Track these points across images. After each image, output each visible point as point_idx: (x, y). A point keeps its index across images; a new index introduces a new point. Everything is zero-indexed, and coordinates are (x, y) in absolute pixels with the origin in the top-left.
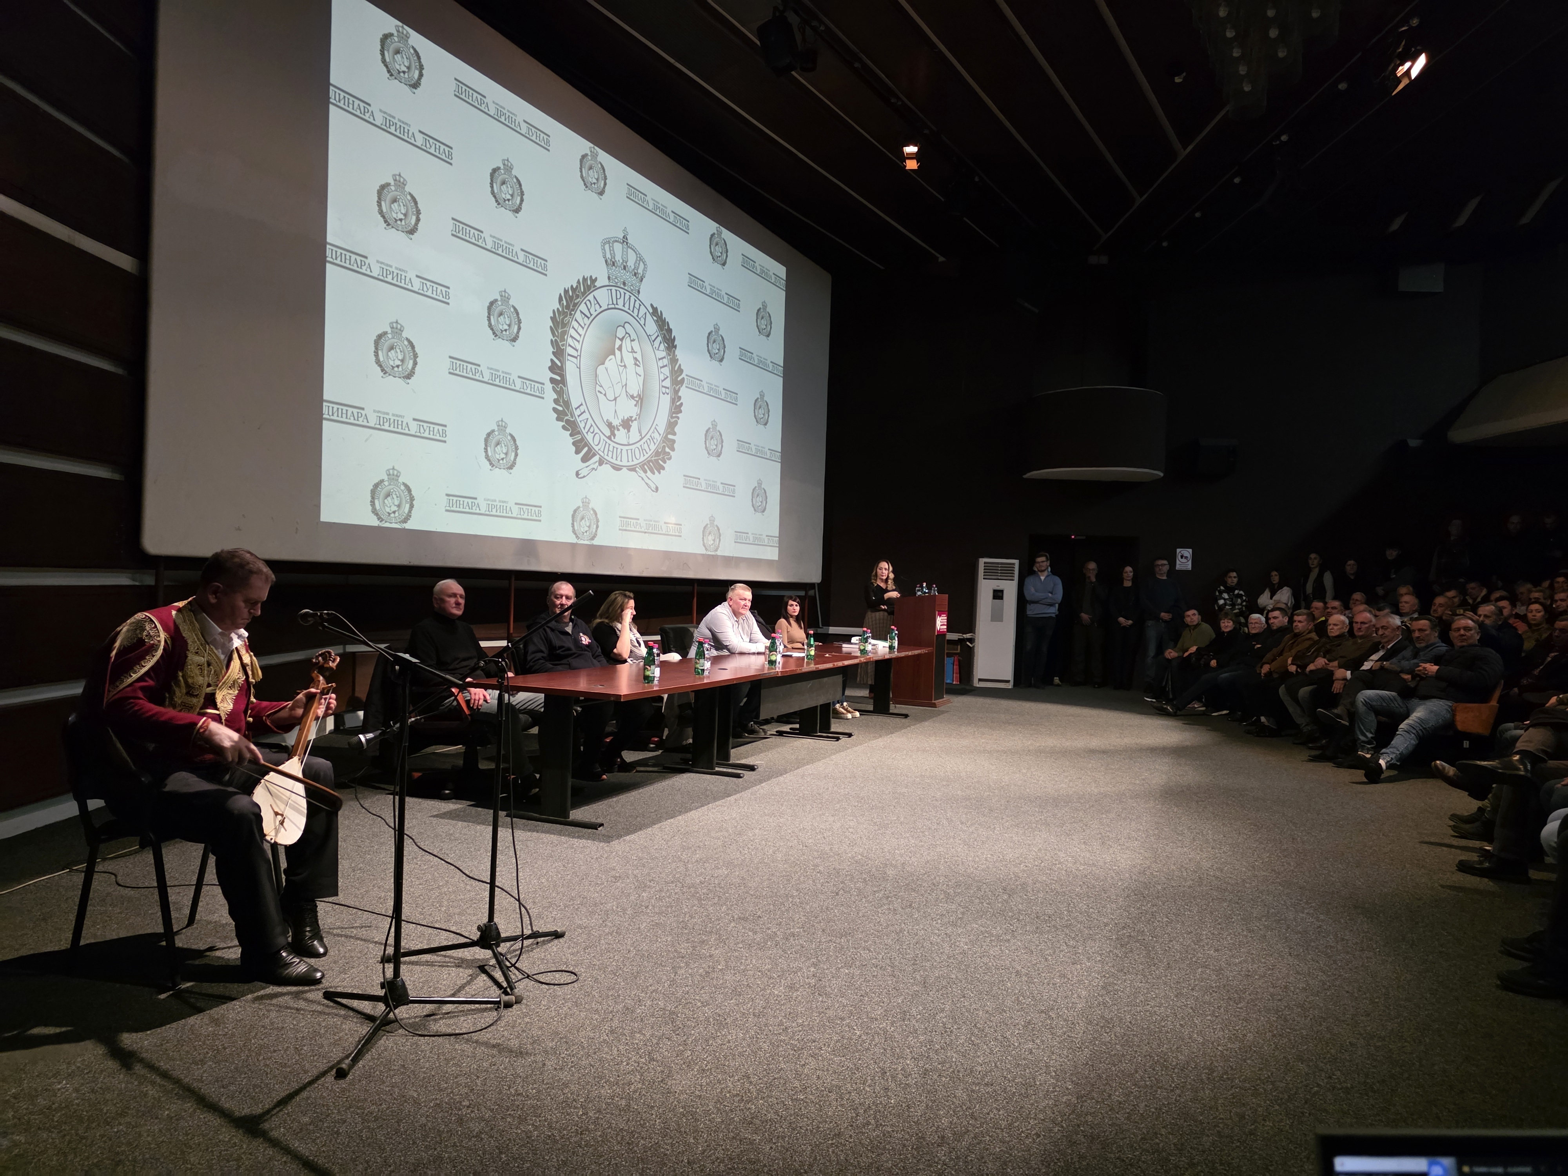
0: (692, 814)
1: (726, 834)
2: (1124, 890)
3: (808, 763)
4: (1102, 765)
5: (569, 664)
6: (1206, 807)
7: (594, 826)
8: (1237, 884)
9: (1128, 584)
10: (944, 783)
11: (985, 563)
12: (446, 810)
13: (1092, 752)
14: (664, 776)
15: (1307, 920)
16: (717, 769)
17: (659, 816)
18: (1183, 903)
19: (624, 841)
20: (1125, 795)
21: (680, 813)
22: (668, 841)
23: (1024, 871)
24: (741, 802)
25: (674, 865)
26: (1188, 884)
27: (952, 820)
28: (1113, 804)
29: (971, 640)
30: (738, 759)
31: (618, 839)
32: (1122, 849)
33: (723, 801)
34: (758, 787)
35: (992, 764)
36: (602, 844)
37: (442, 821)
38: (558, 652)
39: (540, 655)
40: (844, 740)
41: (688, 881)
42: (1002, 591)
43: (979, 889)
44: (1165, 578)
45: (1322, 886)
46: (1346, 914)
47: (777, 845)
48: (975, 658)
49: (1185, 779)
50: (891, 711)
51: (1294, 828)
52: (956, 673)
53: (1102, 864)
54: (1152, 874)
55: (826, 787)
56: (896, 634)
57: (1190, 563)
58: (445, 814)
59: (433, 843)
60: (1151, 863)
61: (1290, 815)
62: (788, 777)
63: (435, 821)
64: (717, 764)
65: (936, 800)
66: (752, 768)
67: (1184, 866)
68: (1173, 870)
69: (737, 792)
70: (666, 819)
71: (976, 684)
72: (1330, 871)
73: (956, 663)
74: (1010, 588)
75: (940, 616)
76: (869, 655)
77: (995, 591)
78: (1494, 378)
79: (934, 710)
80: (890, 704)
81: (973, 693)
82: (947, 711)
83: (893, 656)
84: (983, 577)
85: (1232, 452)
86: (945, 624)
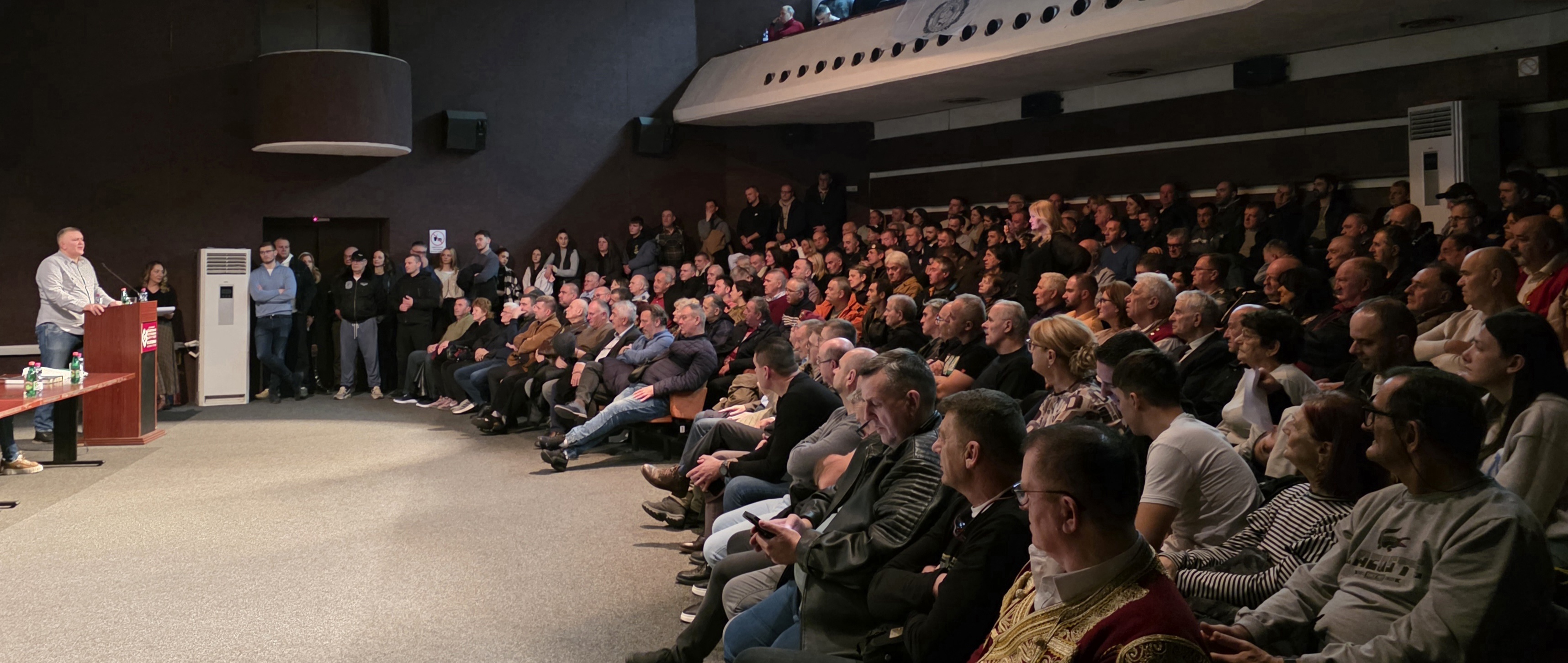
6: (439, 540)
8: (453, 636)
9: (379, 270)
10: (136, 559)
11: (209, 255)
20: (355, 538)
27: (136, 614)
28: (339, 553)
32: (339, 614)
35: (202, 520)
42: (231, 288)
45: (536, 620)
48: (200, 371)
49: (424, 505)
50: (79, 459)
56: (81, 362)
60: (367, 628)
65: (120, 586)
67: (403, 623)
71: (203, 403)
75: (147, 328)
76: (39, 397)
77: (222, 288)
78: (709, 60)
79: (140, 449)
80: (78, 449)
81: (197, 416)
82: (158, 448)
83: (75, 393)
84: (206, 272)
85: (481, 126)
86: (155, 337)
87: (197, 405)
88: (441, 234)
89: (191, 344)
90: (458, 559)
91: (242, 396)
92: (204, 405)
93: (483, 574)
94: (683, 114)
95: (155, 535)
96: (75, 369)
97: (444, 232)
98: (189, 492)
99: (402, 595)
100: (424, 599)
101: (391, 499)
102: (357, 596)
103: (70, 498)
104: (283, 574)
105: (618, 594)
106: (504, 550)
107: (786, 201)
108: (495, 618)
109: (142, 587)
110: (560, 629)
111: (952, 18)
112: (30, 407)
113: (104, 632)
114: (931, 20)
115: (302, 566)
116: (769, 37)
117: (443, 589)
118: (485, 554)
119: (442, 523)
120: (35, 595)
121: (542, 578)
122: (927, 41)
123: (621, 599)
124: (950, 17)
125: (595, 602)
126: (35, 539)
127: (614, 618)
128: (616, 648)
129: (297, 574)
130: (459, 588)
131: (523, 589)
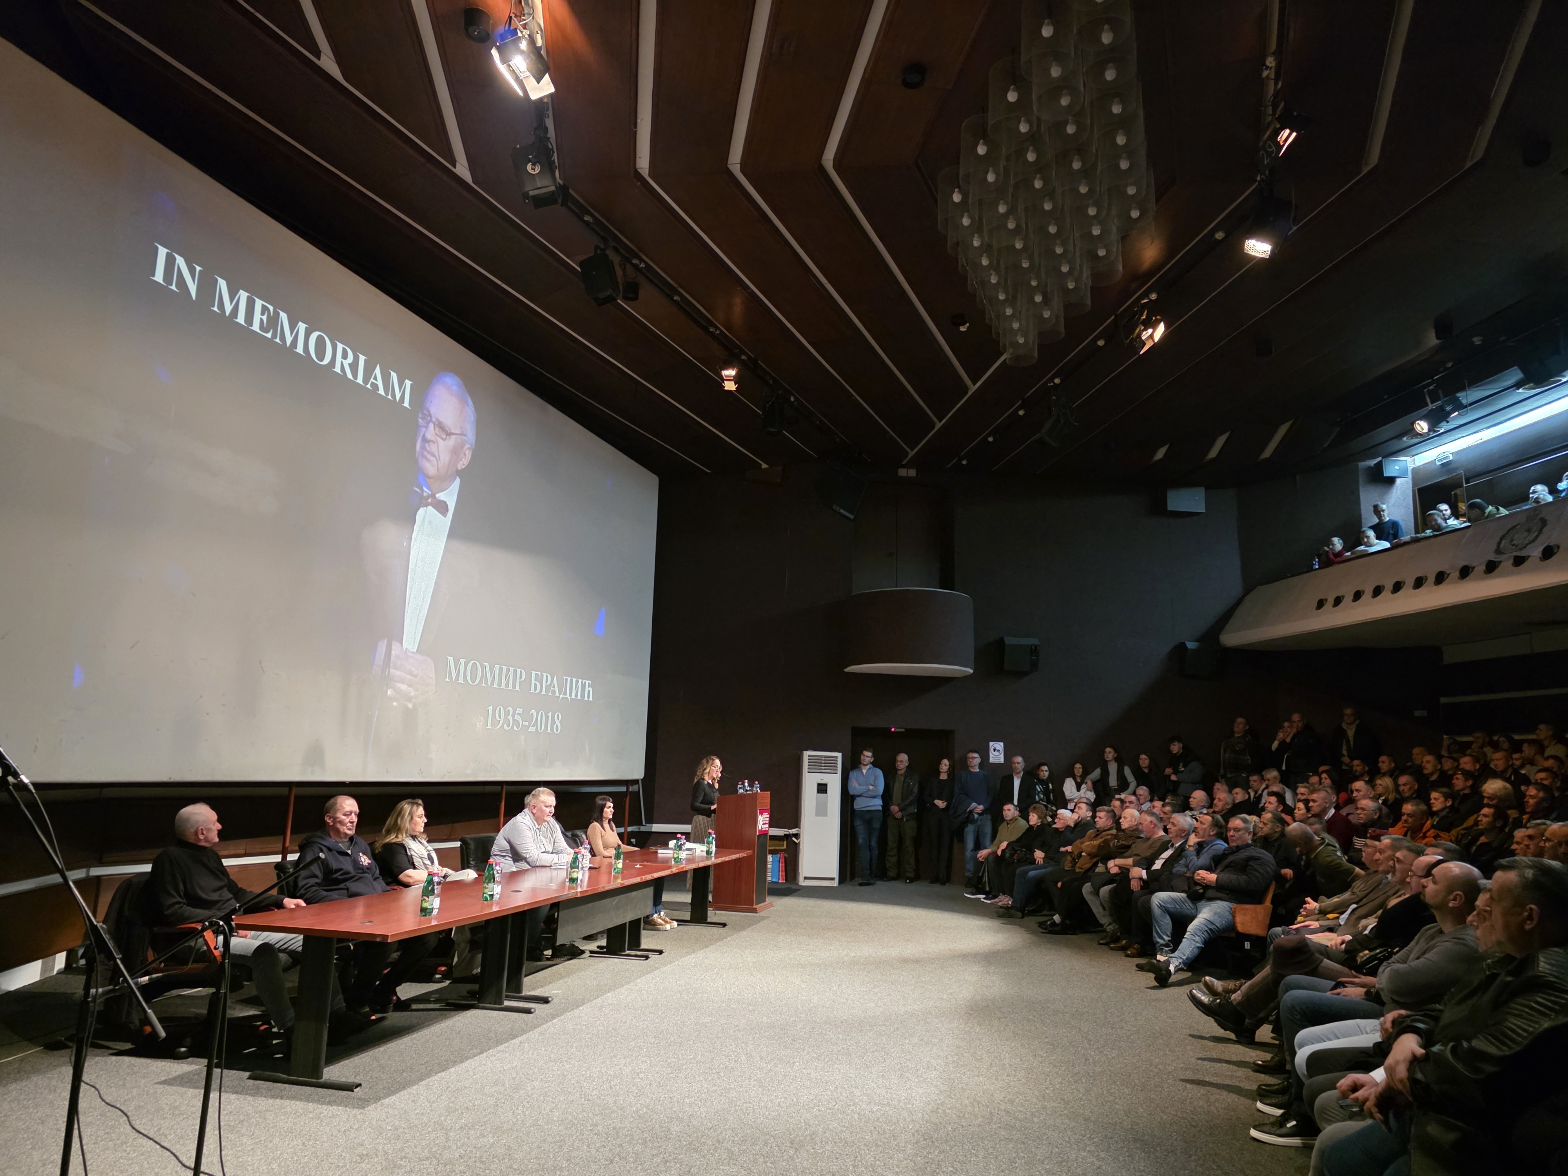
0: (466, 1064)
1: (502, 1089)
2: (914, 1135)
3: (609, 990)
4: (913, 978)
5: (348, 889)
6: (1007, 1025)
7: (349, 1088)
8: (1026, 1118)
9: (944, 776)
10: (751, 1008)
11: (809, 756)
12: (177, 1074)
13: (905, 961)
14: (445, 1015)
15: (1089, 1160)
16: (507, 1003)
17: (429, 1069)
18: (971, 1147)
19: (382, 1105)
20: (931, 1013)
21: (455, 1063)
22: (434, 1102)
23: (816, 1116)
24: (526, 1045)
25: (433, 1136)
26: (977, 1122)
27: (751, 1055)
28: (918, 1025)
29: (797, 836)
30: (534, 989)
31: (375, 1102)
32: (919, 1081)
33: (506, 1045)
34: (549, 1024)
35: (803, 982)
36: (356, 1111)
37: (168, 1088)
38: (334, 876)
39: (313, 881)
40: (653, 957)
41: (447, 1155)
42: (826, 785)
43: (766, 1144)
44: (978, 770)
45: (1107, 1116)
46: (1125, 1150)
47: (557, 1100)
48: (800, 855)
49: (992, 990)
50: (709, 920)
51: (1088, 1046)
52: (782, 871)
53: (896, 1103)
54: (944, 1111)
55: (624, 1020)
56: (713, 838)
57: (1002, 756)
58: (175, 1079)
59: (151, 1121)
60: (945, 1098)
61: (1086, 1030)
62: (584, 1010)
63: (160, 1088)
64: (507, 996)
65: (739, 1030)
66: (545, 1000)
67: (978, 1099)
68: (966, 1106)
69: (524, 1032)
70: (436, 1073)
71: (802, 883)
72: (1116, 1098)
73: (782, 860)
74: (834, 782)
75: (762, 814)
76: (682, 864)
77: (819, 785)
78: (1254, 588)
79: (754, 917)
80: (709, 912)
81: (797, 893)
82: (768, 917)
83: (708, 863)
84: (807, 770)
85: (1034, 651)
86: (768, 822)
87: (797, 884)
88: (1000, 746)
89: (794, 831)
90: (1027, 1046)
91: (833, 879)
92: (803, 884)
93: (1051, 1063)
94: (1231, 638)
95: (765, 989)
96: (709, 843)
97: (1002, 744)
98: (792, 956)
99: (976, 1073)
100: (996, 1079)
101: (961, 983)
102: (935, 1067)
103: (702, 951)
104: (870, 1038)
105: (1191, 1103)
106: (1070, 1043)
107: (1350, 724)
108: (1065, 1108)
109: (756, 1033)
110: (1132, 1128)
111: (1528, 538)
112: (677, 871)
113: (726, 1067)
114: (1503, 541)
115: (886, 1034)
116: (1319, 565)
117: (1013, 1072)
118: (1053, 1045)
119: (1010, 1010)
120: (675, 1029)
121: (1110, 1076)
122: (1501, 562)
123: (1195, 1108)
124: (1525, 538)
125: (1167, 1108)
126: (676, 982)
127: (1188, 1126)
128: (1193, 1158)
129: (882, 1040)
130: (1029, 1073)
131: (1092, 1083)
